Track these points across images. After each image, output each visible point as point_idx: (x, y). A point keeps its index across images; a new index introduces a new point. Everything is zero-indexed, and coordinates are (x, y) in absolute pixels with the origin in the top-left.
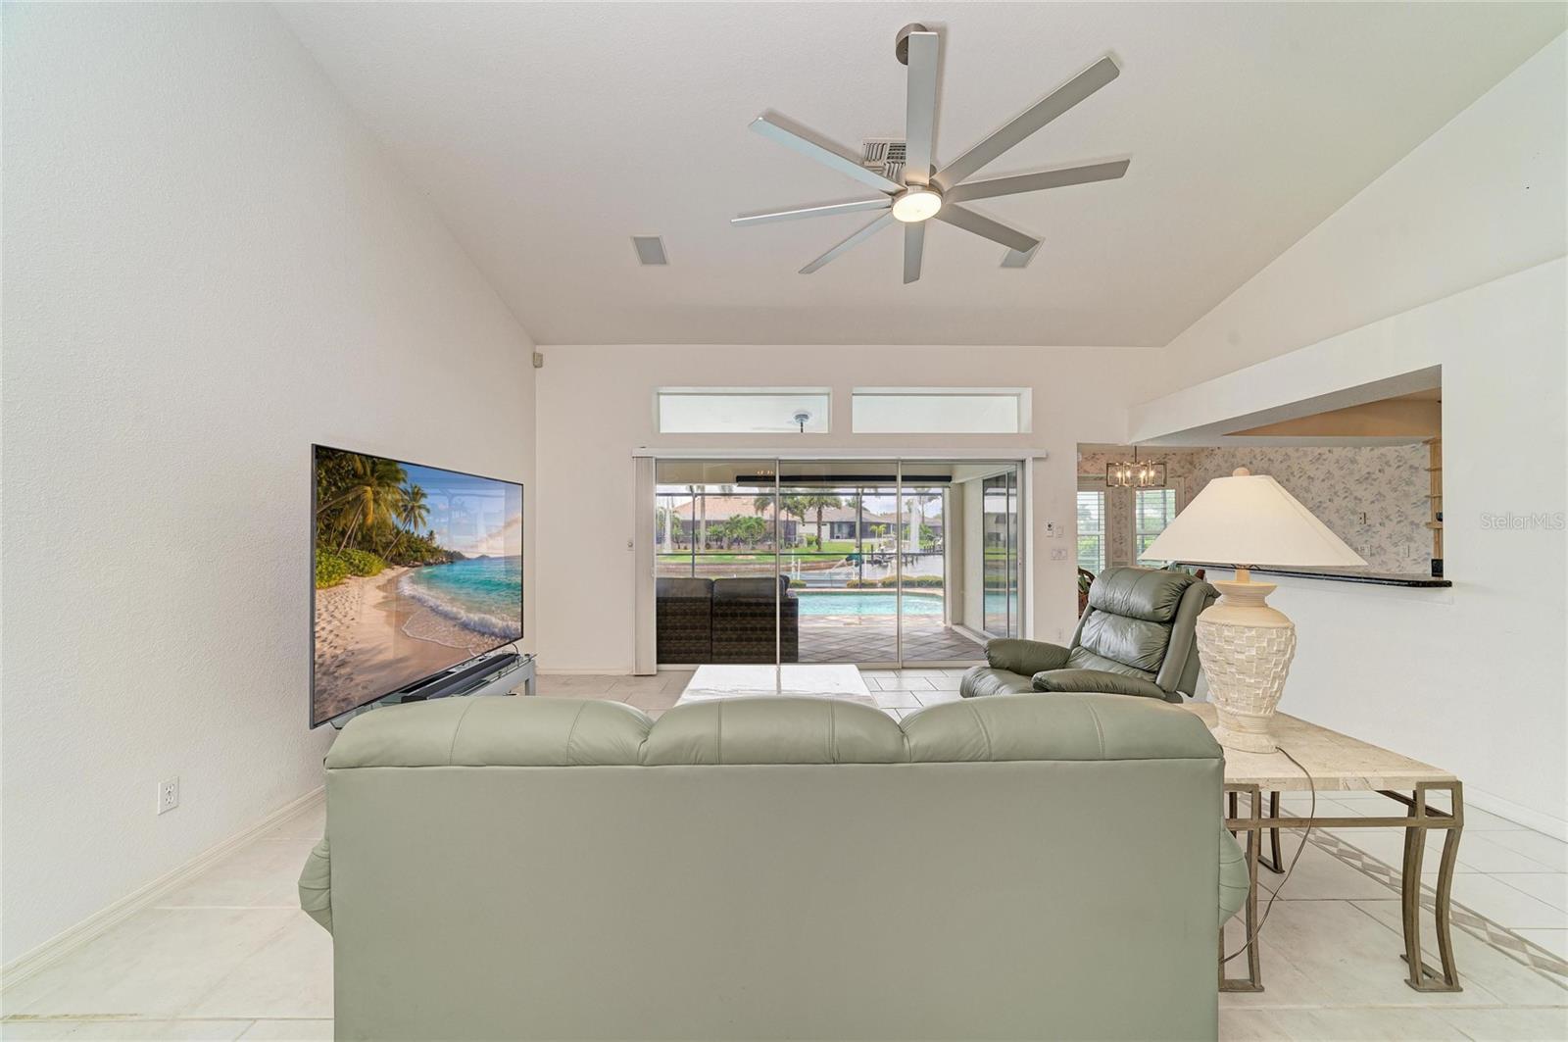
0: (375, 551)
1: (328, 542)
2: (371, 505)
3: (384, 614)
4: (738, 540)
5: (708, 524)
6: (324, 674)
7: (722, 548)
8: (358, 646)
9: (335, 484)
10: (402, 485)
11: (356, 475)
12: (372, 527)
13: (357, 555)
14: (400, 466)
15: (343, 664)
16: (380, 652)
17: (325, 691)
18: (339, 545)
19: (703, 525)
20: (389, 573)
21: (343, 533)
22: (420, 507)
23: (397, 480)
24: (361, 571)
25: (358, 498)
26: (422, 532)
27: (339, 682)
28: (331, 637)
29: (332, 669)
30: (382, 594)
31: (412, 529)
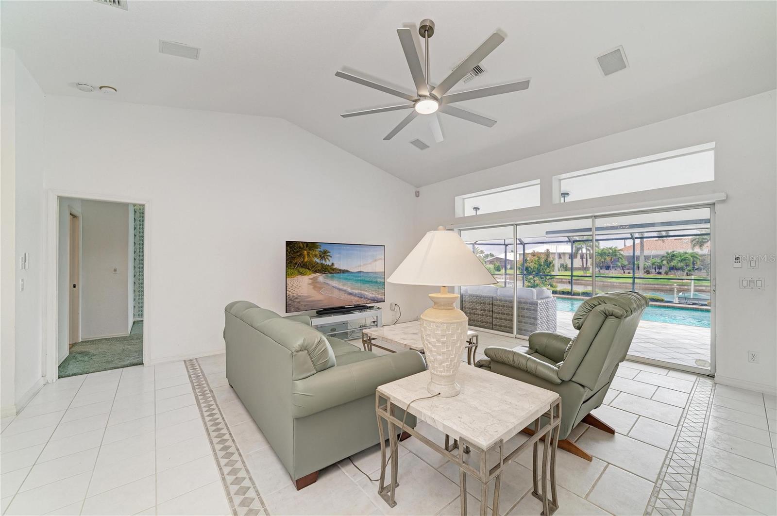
0: (308, 269)
1: (291, 266)
2: (306, 256)
3: (312, 286)
4: (672, 268)
5: (647, 258)
6: (290, 300)
7: (660, 273)
8: (302, 294)
9: (293, 251)
10: (319, 250)
11: (300, 248)
12: (306, 262)
13: (301, 270)
14: (318, 244)
15: (297, 298)
16: (311, 297)
17: (290, 304)
18: (295, 267)
19: (642, 259)
20: (314, 275)
21: (296, 264)
22: (327, 256)
23: (317, 248)
24: (301, 274)
25: (301, 254)
26: (328, 263)
27: (295, 303)
28: (292, 291)
29: (293, 299)
30: (311, 281)
31: (324, 262)
